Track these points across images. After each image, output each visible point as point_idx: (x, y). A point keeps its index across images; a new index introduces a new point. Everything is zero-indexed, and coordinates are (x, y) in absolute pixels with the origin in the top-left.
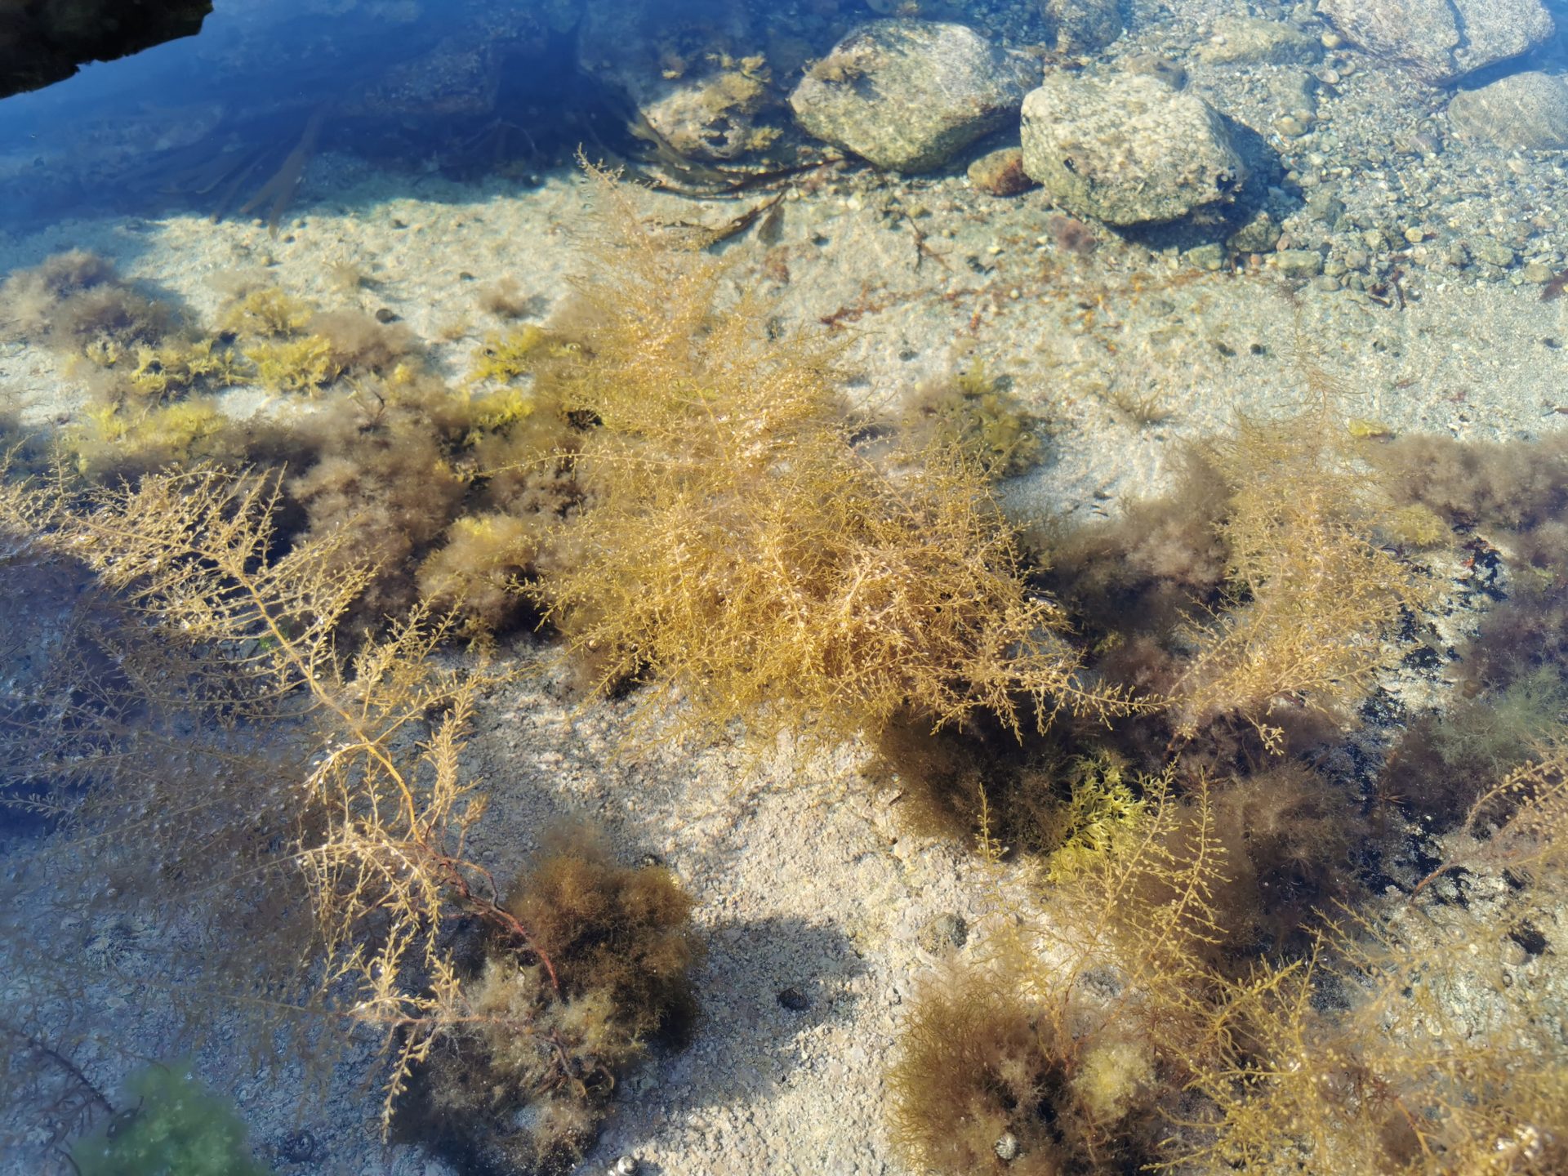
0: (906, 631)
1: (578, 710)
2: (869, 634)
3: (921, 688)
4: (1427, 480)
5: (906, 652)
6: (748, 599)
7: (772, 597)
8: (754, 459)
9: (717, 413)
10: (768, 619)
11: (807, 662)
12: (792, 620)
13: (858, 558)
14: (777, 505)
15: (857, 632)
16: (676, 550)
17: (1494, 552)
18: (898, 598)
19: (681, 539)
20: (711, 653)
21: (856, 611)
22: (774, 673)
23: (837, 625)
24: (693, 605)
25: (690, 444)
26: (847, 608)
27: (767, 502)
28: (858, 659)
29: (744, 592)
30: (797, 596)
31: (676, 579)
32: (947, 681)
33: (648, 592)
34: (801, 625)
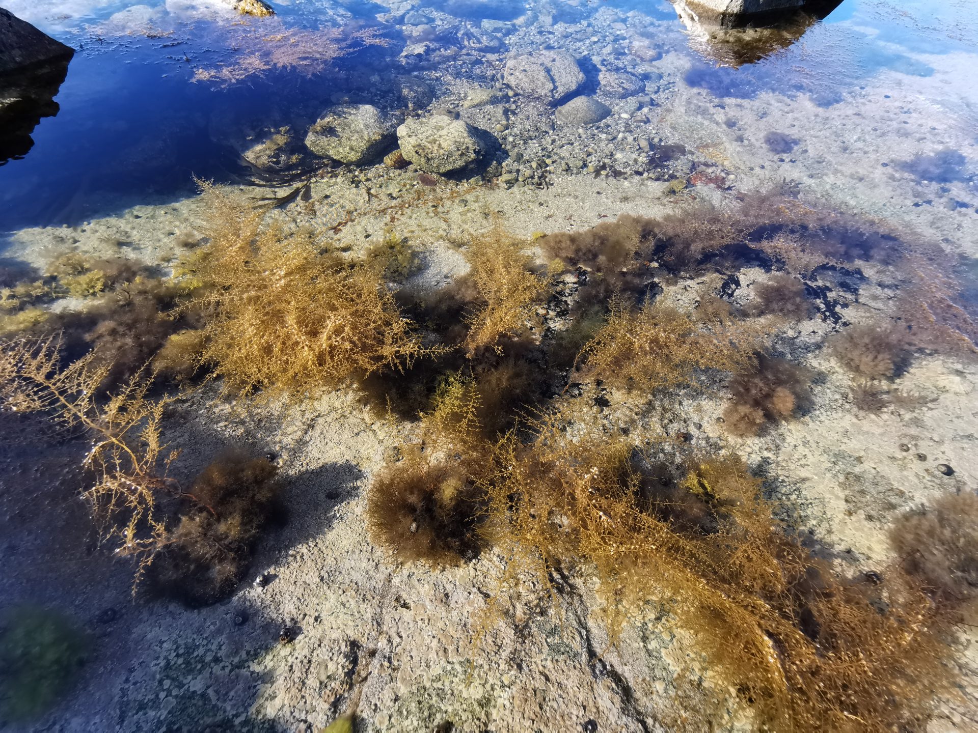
0: (351, 342)
1: (234, 403)
2: (336, 346)
3: (361, 362)
4: (560, 249)
5: (352, 350)
6: (284, 343)
7: (294, 340)
8: (281, 287)
9: (265, 271)
10: (293, 349)
11: (310, 363)
12: (303, 347)
13: (329, 317)
14: (293, 303)
15: (330, 346)
16: (250, 330)
17: (585, 270)
18: (346, 329)
19: (252, 325)
20: (269, 368)
21: (329, 338)
22: (296, 371)
23: (321, 345)
24: (259, 351)
25: (254, 286)
26: (325, 337)
27: (289, 303)
28: (332, 358)
29: (281, 341)
30: (303, 338)
31: (250, 342)
32: (371, 358)
33: (240, 349)
34: (306, 348)
